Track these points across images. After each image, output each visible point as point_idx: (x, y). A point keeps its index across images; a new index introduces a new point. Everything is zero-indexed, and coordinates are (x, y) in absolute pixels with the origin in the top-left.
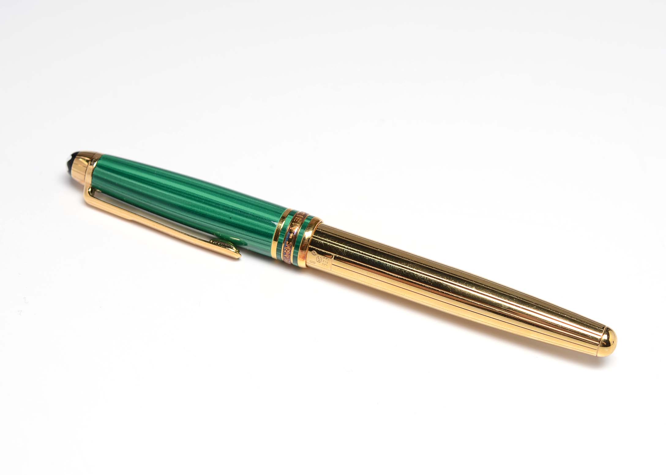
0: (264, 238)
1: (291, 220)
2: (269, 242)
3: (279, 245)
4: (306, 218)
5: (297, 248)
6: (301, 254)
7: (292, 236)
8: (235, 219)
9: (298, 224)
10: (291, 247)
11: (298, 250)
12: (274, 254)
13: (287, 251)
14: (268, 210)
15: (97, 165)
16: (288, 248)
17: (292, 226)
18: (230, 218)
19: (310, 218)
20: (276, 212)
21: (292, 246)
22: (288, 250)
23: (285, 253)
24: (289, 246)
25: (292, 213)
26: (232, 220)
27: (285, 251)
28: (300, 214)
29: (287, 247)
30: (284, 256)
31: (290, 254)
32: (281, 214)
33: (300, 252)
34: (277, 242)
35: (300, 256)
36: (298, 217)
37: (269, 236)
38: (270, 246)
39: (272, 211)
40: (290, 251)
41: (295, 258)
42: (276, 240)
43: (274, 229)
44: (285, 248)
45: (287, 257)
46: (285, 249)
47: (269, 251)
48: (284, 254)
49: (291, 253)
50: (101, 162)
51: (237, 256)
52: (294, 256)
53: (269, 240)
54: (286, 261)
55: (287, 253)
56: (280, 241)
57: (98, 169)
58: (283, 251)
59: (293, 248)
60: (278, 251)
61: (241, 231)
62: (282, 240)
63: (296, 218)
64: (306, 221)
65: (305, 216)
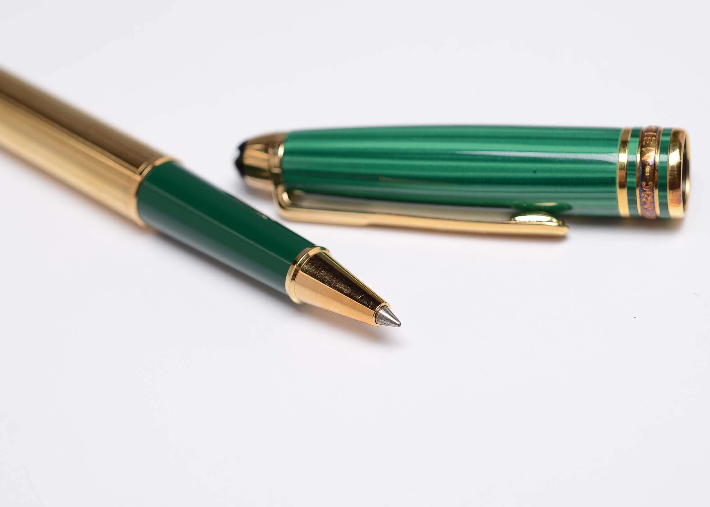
0: (601, 189)
1: (637, 144)
2: (611, 192)
3: (631, 191)
4: (661, 134)
5: (662, 188)
6: (673, 196)
7: (648, 171)
8: (542, 170)
9: (651, 148)
10: (652, 191)
11: (667, 191)
12: (624, 210)
13: (646, 198)
14: (594, 139)
15: (286, 153)
16: (648, 193)
17: (642, 154)
18: (535, 172)
19: (666, 132)
20: (609, 140)
21: (653, 188)
22: (648, 195)
23: (645, 202)
24: (648, 188)
25: (636, 133)
26: (539, 175)
27: (644, 200)
28: (649, 130)
29: (645, 191)
30: (642, 208)
31: (653, 202)
32: (617, 140)
33: (670, 195)
34: (626, 189)
35: (672, 200)
36: (647, 136)
37: (609, 182)
38: (615, 199)
39: (600, 139)
40: (653, 197)
41: (664, 206)
42: (622, 186)
43: (615, 168)
44: (642, 195)
45: (650, 209)
46: (644, 196)
47: (616, 207)
48: (643, 204)
49: (654, 200)
50: (292, 145)
51: (562, 231)
52: (661, 204)
53: (611, 189)
54: (648, 214)
55: (647, 202)
56: (631, 185)
57: (288, 158)
58: (641, 201)
59: (656, 192)
60: (632, 202)
61: (559, 189)
62: (633, 183)
63: (645, 138)
64: (663, 138)
65: (656, 132)
